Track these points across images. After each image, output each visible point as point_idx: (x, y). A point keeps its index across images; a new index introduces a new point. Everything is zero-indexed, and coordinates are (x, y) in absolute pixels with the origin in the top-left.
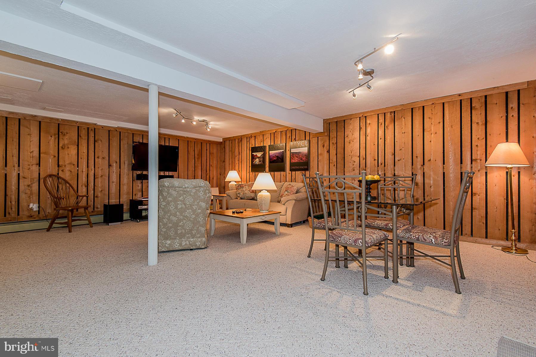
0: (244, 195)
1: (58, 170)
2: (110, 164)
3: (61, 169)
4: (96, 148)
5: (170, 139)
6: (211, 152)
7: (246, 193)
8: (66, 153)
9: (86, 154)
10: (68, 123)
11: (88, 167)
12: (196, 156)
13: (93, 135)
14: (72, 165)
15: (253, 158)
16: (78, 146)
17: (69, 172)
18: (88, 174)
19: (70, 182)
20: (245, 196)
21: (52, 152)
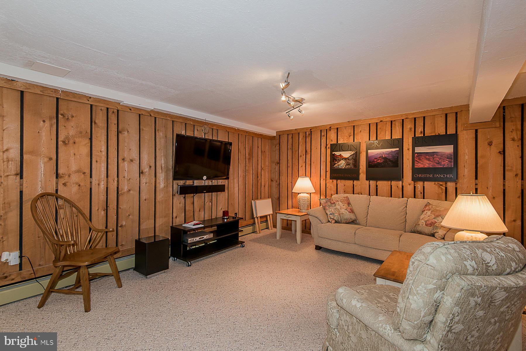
0: (340, 216)
1: (57, 183)
2: (142, 170)
3: (61, 181)
4: (120, 144)
5: (219, 131)
6: (262, 150)
7: (343, 213)
8: (72, 152)
9: (104, 153)
10: (74, 97)
11: (107, 177)
12: (247, 155)
13: (116, 122)
14: (82, 174)
15: (334, 159)
16: (91, 139)
17: (77, 187)
18: (107, 188)
19: (78, 205)
20: (342, 218)
21: (44, 150)
